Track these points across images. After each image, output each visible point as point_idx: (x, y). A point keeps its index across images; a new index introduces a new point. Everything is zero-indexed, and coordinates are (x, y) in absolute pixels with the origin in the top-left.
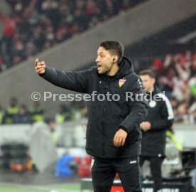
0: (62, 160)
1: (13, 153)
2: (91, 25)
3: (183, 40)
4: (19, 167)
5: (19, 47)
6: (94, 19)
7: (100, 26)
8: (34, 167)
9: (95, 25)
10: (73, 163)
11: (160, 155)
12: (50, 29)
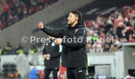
0: (32, 72)
1: (9, 68)
2: (45, 6)
3: (89, 13)
4: (12, 75)
5: (11, 17)
6: (47, 4)
7: (49, 7)
8: (19, 75)
9: (47, 6)
10: (38, 73)
11: (56, 69)
12: (26, 9)
